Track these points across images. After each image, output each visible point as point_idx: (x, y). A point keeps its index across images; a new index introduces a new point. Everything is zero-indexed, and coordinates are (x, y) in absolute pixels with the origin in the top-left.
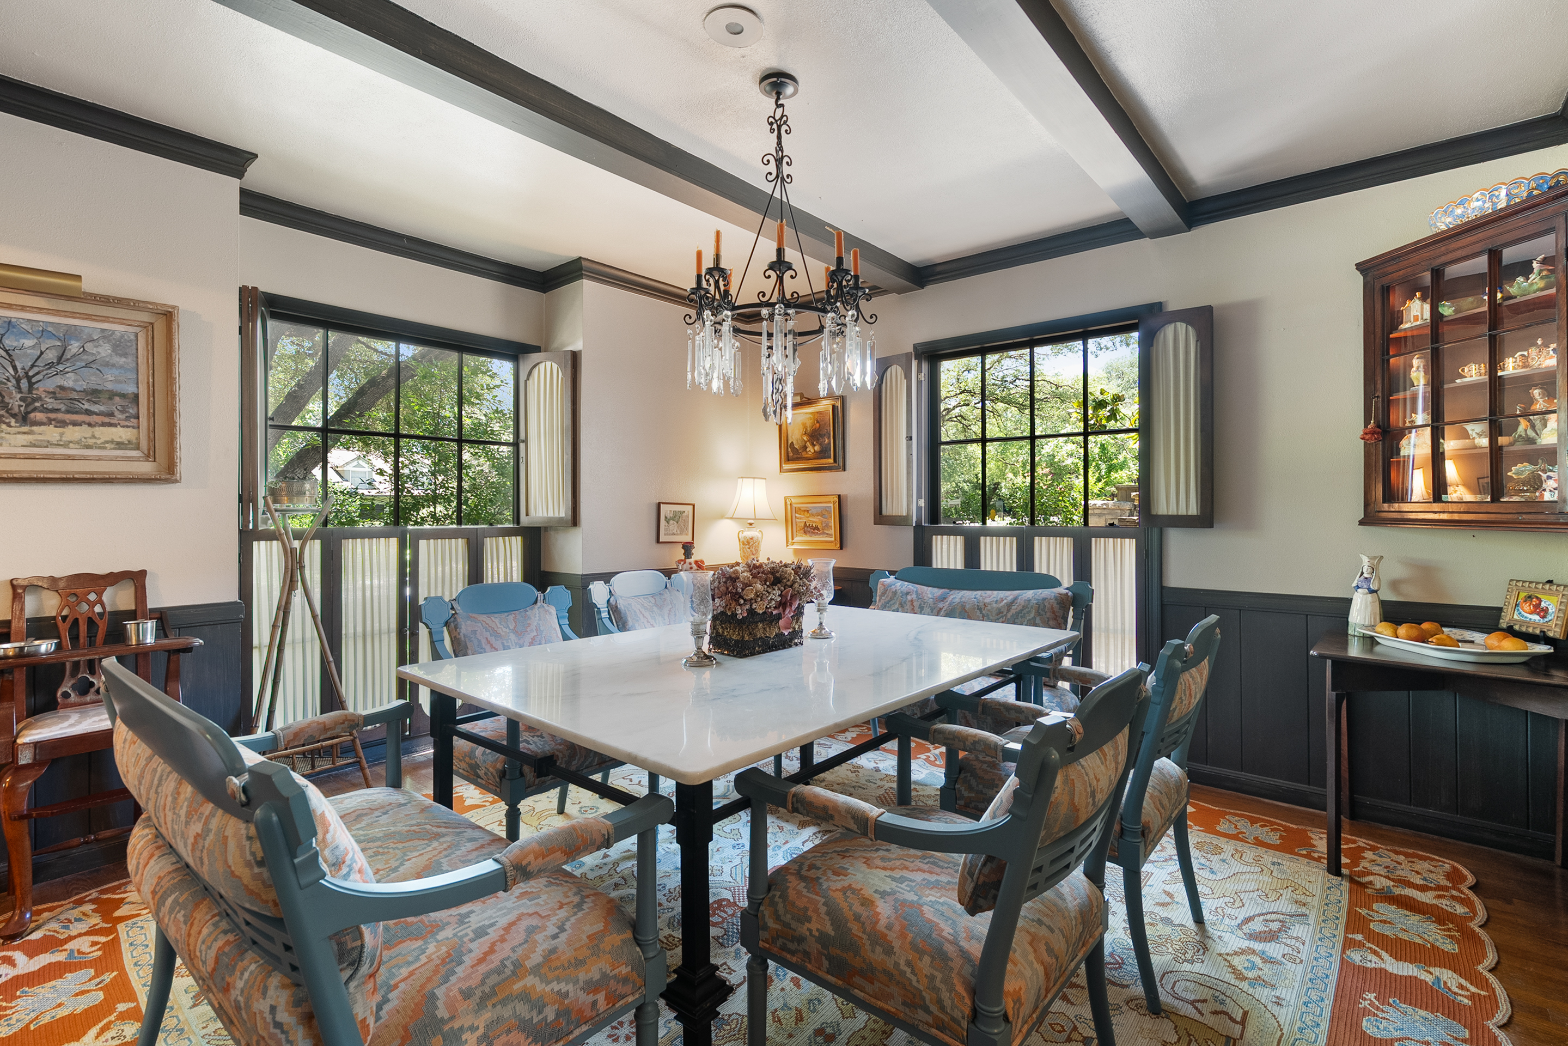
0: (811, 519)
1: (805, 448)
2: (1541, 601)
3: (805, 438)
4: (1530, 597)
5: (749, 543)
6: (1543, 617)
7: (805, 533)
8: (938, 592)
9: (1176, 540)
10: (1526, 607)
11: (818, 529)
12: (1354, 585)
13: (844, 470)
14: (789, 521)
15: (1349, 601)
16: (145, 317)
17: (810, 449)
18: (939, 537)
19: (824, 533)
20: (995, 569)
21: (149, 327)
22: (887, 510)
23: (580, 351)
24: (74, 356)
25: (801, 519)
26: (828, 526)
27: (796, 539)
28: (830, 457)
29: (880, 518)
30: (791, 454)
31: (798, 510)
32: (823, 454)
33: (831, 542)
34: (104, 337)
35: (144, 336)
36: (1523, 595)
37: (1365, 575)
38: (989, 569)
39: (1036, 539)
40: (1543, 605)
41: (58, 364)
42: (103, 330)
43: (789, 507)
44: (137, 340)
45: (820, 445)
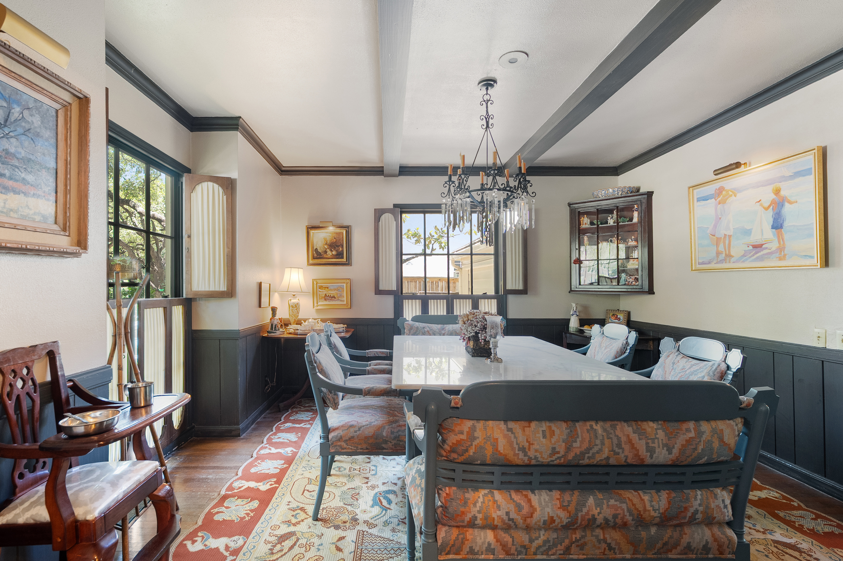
0: (329, 292)
1: (326, 252)
2: (617, 316)
3: (326, 247)
4: (614, 315)
5: (296, 306)
6: (619, 321)
7: (325, 300)
8: (439, 326)
9: (511, 298)
10: (613, 318)
11: (335, 298)
12: (571, 313)
13: (351, 266)
14: (314, 294)
15: (569, 320)
16: (66, 96)
17: (329, 253)
18: (407, 300)
19: (338, 300)
20: (436, 314)
21: (66, 106)
22: (381, 288)
23: (235, 180)
24: (16, 121)
25: (324, 292)
26: (341, 296)
27: (319, 303)
28: (343, 258)
29: (378, 292)
30: (316, 255)
31: (321, 287)
32: (340, 255)
33: (345, 305)
34: (37, 109)
35: (63, 114)
36: (611, 314)
37: (574, 310)
38: (433, 314)
39: (455, 300)
40: (618, 317)
41: (5, 126)
42: (36, 100)
43: (315, 286)
44: (57, 116)
45: (337, 251)
